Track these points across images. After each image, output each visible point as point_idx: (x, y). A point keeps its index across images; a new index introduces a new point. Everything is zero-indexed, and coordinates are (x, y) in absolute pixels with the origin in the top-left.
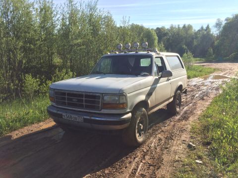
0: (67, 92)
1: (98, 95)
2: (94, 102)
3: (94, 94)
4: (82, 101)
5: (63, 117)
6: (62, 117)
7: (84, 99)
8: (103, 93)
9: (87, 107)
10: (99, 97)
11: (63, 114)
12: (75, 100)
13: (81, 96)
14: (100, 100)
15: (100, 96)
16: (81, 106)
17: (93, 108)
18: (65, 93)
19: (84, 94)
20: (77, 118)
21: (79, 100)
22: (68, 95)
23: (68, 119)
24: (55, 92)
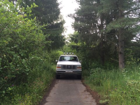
2: (75, 67)
9: (73, 68)
10: (76, 66)
13: (72, 66)
16: (71, 68)
17: (74, 68)
20: (71, 71)
21: (70, 67)
22: (67, 66)
23: (68, 72)
24: (61, 65)
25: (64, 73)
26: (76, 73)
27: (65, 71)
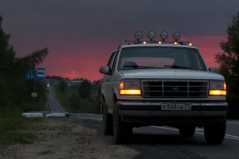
0: (163, 81)
1: (204, 81)
2: (198, 89)
3: (201, 81)
4: (186, 89)
5: (162, 109)
7: (188, 86)
8: (210, 80)
9: (192, 95)
11: (163, 105)
12: (176, 89)
13: (185, 83)
14: (208, 87)
15: (207, 83)
16: (185, 95)
17: (197, 95)
19: (188, 81)
20: (184, 106)
21: (181, 89)
22: (166, 83)
23: (170, 109)
24: (142, 82)
25: (156, 113)
27: (159, 108)
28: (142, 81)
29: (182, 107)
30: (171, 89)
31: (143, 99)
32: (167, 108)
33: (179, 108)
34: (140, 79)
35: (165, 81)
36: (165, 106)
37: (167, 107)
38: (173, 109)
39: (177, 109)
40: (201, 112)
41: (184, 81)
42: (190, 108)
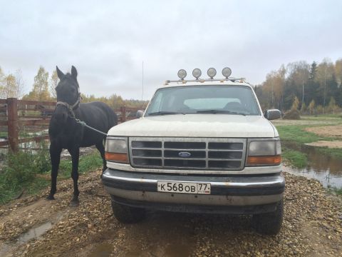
0: (163, 140)
1: (238, 141)
2: (227, 155)
3: (230, 141)
4: (203, 154)
5: (159, 189)
6: (155, 190)
7: (207, 150)
8: (247, 138)
9: (212, 165)
10: (239, 145)
11: (159, 184)
13: (202, 145)
14: (244, 150)
15: (242, 144)
16: (201, 165)
18: (160, 143)
19: (207, 141)
20: (197, 186)
21: (194, 154)
22: (168, 144)
23: (172, 191)
24: (130, 142)
25: (150, 196)
26: (237, 200)
27: (155, 185)
28: (131, 139)
29: (193, 188)
30: (176, 154)
31: (133, 169)
32: (166, 189)
33: (187, 189)
34: (128, 137)
35: (168, 140)
36: (164, 185)
37: (166, 187)
38: (178, 191)
39: (184, 191)
40: (229, 197)
41: (200, 140)
42: (207, 190)
